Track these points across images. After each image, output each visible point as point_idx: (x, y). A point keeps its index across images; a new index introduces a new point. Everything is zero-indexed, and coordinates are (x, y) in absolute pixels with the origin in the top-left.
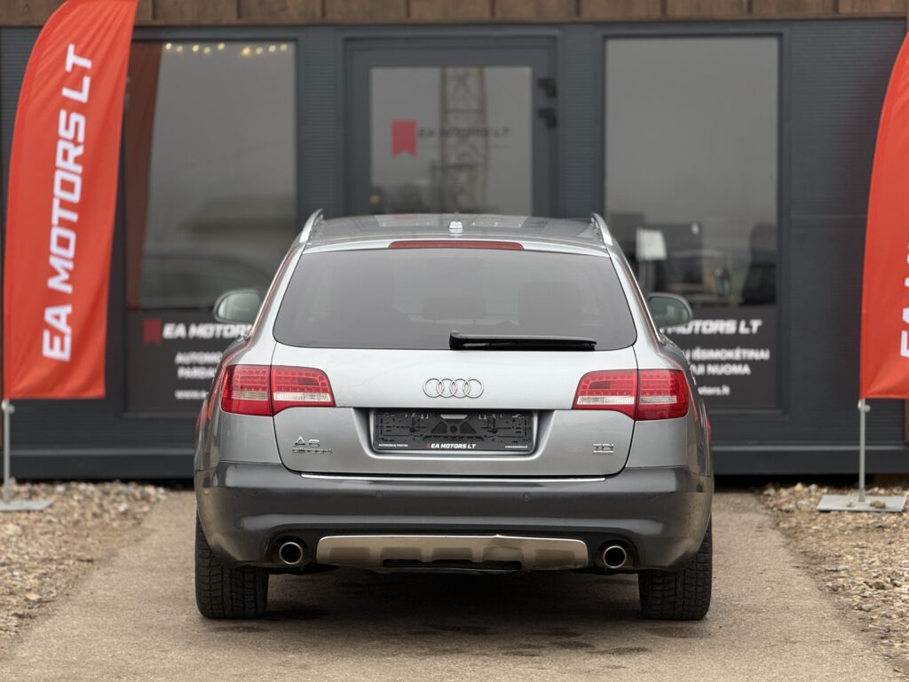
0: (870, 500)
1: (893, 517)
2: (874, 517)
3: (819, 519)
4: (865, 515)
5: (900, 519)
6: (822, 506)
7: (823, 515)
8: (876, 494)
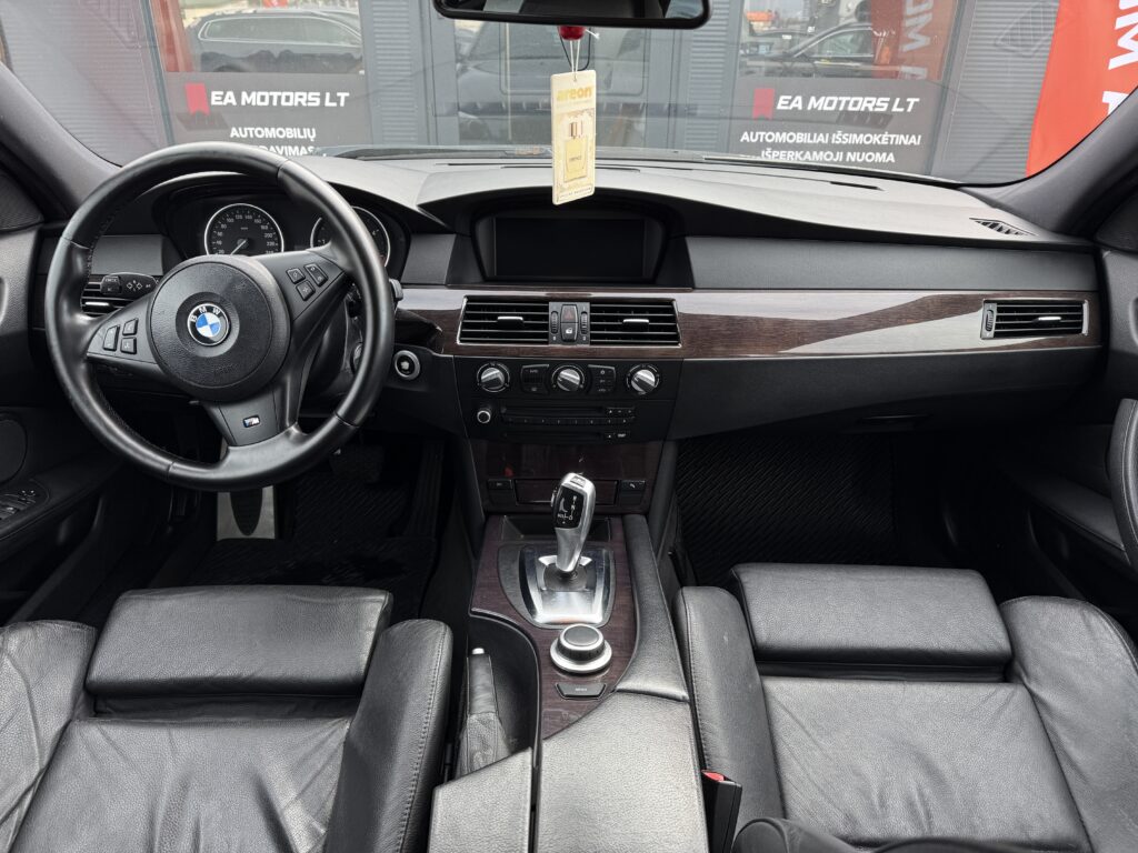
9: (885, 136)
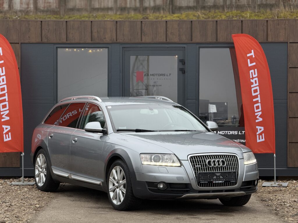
0: (277, 183)
1: (284, 188)
2: (278, 188)
3: (262, 188)
4: (276, 187)
5: (286, 189)
6: (263, 185)
7: (263, 187)
8: (279, 182)
9: (238, 140)
